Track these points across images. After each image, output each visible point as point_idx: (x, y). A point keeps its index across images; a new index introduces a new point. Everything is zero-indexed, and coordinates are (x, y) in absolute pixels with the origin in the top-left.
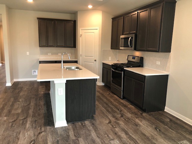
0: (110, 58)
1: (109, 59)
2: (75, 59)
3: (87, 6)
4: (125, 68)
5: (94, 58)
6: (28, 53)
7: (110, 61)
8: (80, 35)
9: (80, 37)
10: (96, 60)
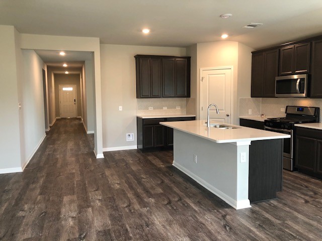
0: (250, 111)
1: (248, 113)
2: (187, 115)
3: (221, 35)
4: (296, 125)
5: (224, 112)
6: (121, 108)
7: (250, 115)
8: (201, 78)
9: (201, 81)
10: (229, 115)
